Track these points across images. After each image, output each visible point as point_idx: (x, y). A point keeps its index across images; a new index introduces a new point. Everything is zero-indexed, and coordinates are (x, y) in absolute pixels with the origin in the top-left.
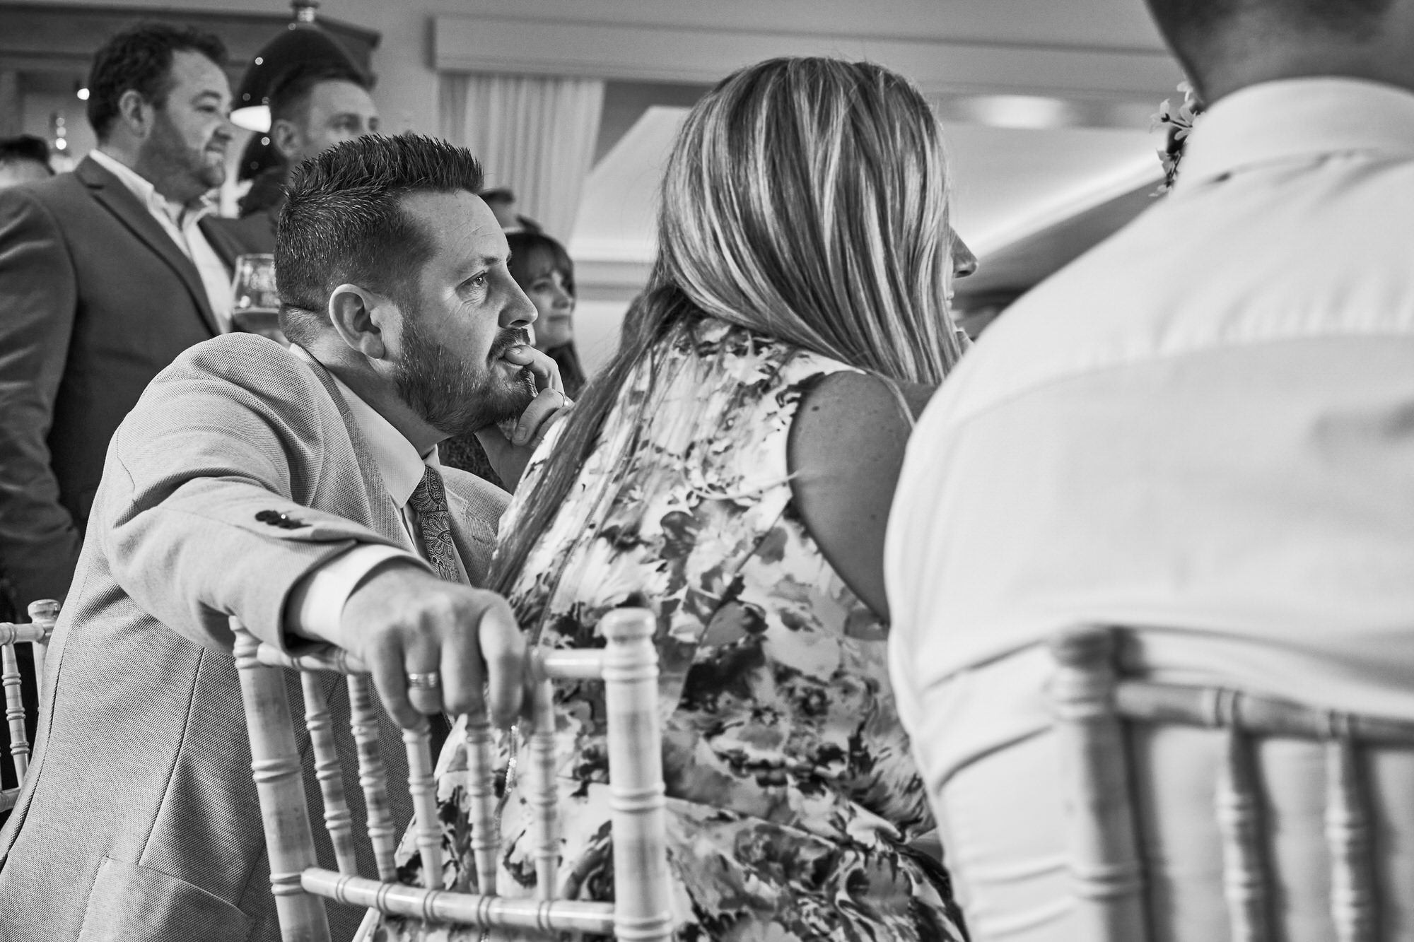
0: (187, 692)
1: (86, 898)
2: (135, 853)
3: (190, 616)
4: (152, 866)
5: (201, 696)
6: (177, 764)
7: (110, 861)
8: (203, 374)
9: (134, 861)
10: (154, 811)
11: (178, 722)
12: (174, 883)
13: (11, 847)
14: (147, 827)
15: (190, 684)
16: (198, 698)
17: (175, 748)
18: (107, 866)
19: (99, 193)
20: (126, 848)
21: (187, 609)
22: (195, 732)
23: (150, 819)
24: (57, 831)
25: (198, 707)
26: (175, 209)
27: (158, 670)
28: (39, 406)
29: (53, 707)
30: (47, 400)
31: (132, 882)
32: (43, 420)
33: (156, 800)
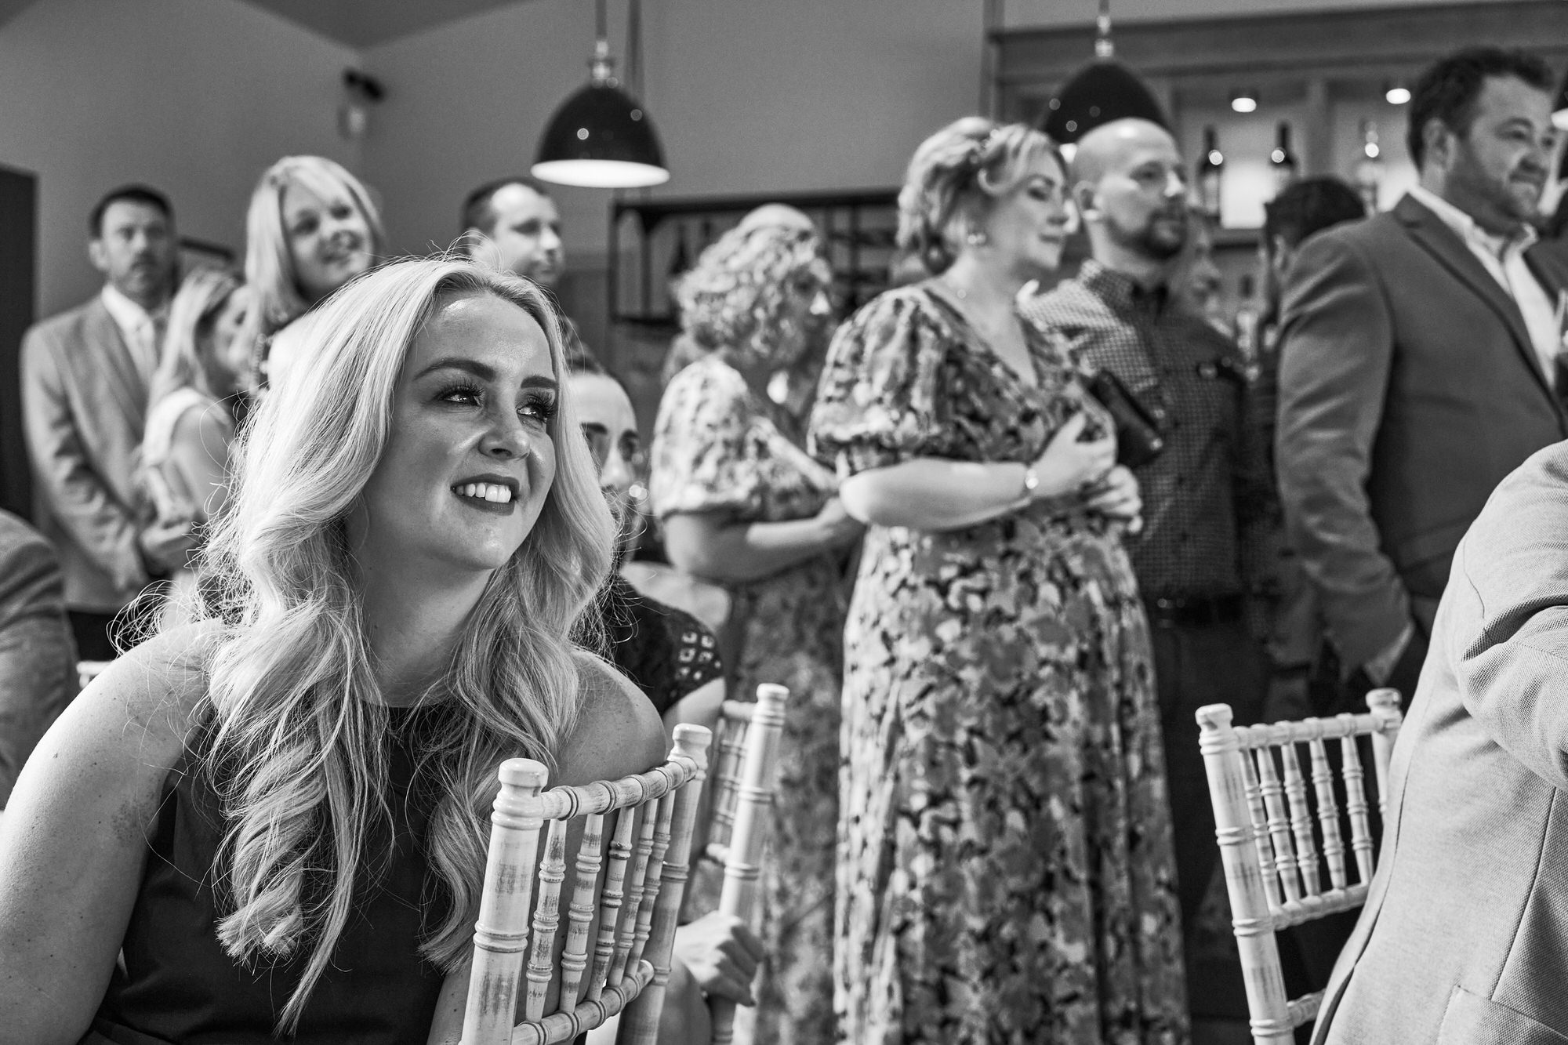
0: (1541, 820)
1: (1438, 1027)
2: (1488, 987)
3: (1550, 763)
4: (1506, 1003)
5: (1556, 827)
6: (1531, 896)
7: (1461, 992)
8: (1554, 481)
9: (1486, 995)
10: (1507, 944)
11: (1532, 852)
12: (1529, 1024)
13: (1357, 961)
14: (1500, 960)
15: (1544, 812)
16: (1553, 828)
17: (1530, 879)
18: (1459, 996)
19: (1419, 232)
20: (1479, 980)
21: (1547, 756)
22: (1551, 864)
23: (1503, 952)
24: (1406, 952)
25: (1553, 838)
26: (1496, 243)
27: (1510, 795)
28: (1354, 454)
29: (1400, 822)
30: (1364, 446)
31: (1485, 1018)
32: (1360, 469)
33: (1509, 932)
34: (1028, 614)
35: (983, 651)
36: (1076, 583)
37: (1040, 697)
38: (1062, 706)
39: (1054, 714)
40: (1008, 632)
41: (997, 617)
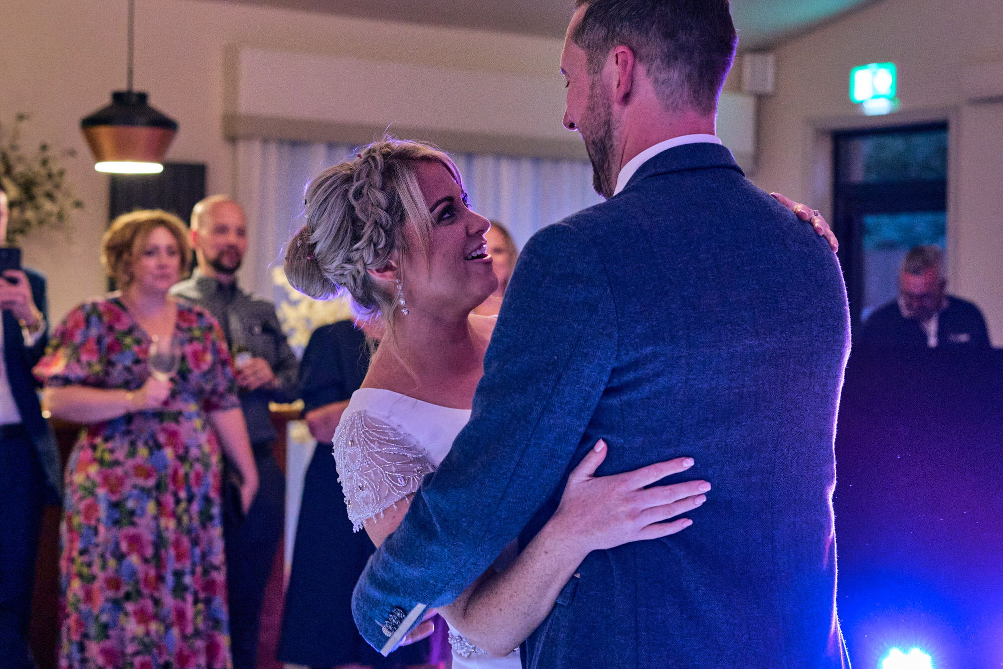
34: (130, 463)
35: (106, 480)
36: (159, 446)
37: (130, 504)
38: (143, 510)
39: (139, 512)
40: (119, 471)
41: (116, 463)
